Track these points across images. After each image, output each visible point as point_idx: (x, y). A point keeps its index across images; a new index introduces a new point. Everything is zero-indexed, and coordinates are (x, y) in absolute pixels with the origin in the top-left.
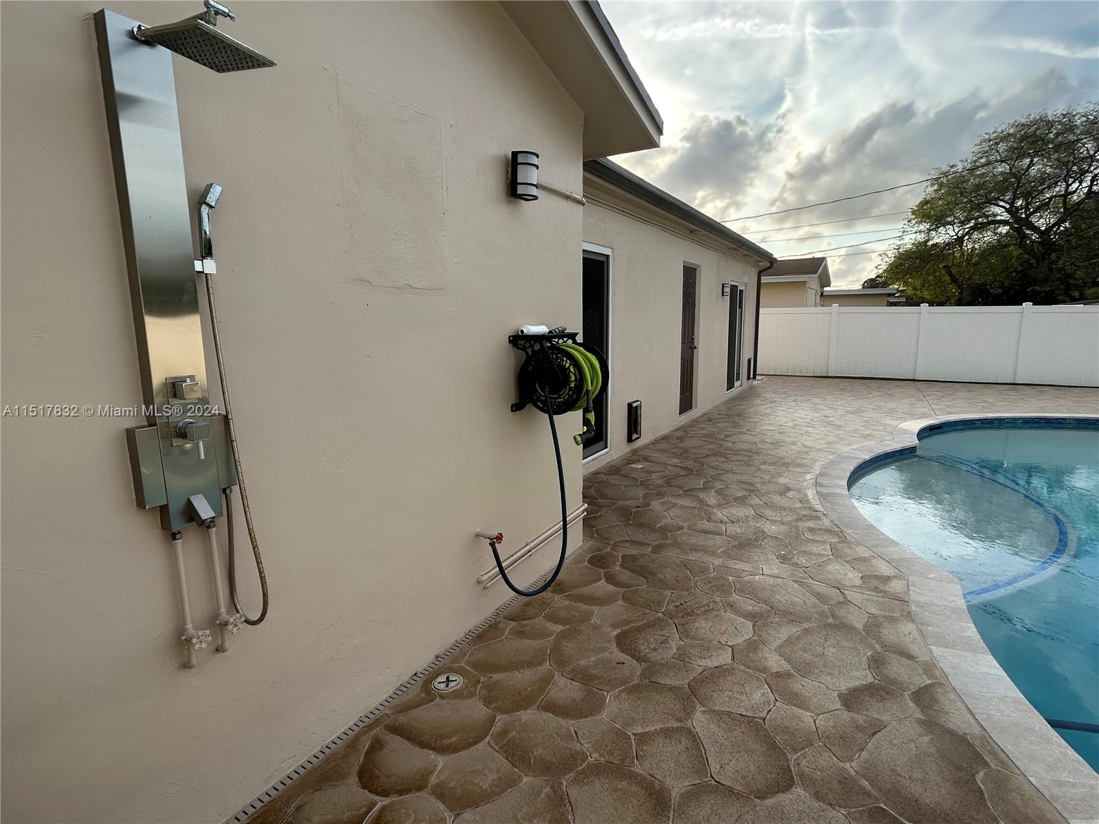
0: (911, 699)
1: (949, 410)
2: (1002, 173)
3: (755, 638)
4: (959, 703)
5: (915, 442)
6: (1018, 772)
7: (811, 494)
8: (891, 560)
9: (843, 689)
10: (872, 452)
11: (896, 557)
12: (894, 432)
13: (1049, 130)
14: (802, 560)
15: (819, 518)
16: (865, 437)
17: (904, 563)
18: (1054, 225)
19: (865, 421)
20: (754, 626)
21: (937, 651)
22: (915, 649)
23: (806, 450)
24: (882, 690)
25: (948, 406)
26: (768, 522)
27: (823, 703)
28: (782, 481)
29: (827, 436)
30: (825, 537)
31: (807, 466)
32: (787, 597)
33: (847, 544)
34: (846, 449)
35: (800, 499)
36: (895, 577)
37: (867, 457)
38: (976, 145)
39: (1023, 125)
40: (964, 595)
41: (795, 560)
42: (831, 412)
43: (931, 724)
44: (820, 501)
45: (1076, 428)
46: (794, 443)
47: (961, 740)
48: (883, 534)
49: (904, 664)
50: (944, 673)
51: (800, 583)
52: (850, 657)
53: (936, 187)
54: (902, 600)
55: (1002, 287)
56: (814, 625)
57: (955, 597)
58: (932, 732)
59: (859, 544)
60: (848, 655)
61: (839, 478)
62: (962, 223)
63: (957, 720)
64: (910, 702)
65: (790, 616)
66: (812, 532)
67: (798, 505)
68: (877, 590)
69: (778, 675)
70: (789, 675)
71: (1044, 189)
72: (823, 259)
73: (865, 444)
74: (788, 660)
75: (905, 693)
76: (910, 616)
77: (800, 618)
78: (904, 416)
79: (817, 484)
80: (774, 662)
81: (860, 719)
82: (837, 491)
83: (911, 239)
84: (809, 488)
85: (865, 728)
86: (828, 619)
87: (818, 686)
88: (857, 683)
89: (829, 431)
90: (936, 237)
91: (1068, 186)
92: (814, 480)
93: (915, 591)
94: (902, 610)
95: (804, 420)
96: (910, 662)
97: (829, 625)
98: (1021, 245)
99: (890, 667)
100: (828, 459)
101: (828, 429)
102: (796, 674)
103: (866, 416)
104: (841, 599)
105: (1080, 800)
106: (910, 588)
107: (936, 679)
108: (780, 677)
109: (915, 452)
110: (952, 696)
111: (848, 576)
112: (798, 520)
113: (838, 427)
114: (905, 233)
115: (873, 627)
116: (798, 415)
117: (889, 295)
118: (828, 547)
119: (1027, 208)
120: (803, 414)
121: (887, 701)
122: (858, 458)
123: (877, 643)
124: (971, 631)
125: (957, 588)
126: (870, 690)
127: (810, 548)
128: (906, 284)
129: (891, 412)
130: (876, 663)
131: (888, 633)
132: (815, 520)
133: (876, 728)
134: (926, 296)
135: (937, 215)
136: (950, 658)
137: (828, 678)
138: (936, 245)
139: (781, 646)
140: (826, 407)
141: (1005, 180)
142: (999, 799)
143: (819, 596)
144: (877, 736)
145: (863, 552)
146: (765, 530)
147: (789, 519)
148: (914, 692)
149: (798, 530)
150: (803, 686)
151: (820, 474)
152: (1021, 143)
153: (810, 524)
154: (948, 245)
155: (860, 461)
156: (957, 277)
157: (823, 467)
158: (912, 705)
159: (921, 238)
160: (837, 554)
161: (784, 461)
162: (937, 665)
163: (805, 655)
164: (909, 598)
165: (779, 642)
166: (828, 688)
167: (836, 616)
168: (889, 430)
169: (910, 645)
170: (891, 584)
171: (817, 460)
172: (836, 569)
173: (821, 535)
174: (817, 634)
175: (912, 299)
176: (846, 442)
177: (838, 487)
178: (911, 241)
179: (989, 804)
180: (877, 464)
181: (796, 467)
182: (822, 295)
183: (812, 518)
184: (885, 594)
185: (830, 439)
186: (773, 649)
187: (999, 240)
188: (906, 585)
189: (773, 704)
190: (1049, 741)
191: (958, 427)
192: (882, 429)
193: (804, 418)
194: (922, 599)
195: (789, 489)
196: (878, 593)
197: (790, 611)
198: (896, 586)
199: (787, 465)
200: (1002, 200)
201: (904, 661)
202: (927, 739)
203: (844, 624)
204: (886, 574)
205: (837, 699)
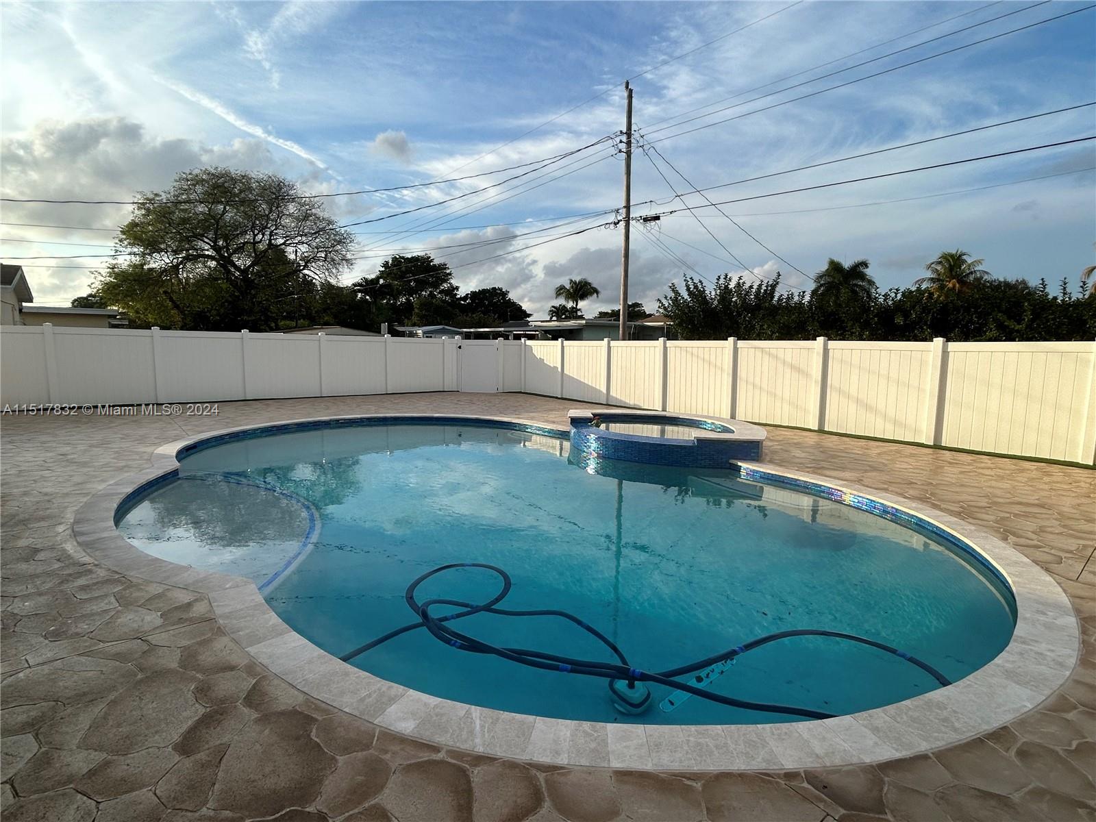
0: (244, 706)
1: (200, 429)
2: (202, 213)
3: (43, 749)
4: (283, 684)
5: (175, 464)
6: (337, 711)
7: (70, 547)
8: (186, 585)
9: (177, 738)
10: (132, 483)
11: (191, 581)
12: (151, 459)
13: (234, 185)
14: (84, 627)
15: (90, 571)
16: (121, 469)
17: (200, 584)
18: (250, 266)
19: (117, 452)
20: (36, 737)
21: (252, 650)
22: (235, 659)
23: (47, 498)
24: (216, 715)
25: (196, 426)
26: (16, 600)
27: (158, 768)
28: (22, 543)
29: (71, 476)
30: (105, 590)
31: (55, 517)
32: (76, 677)
33: (134, 588)
34: (101, 487)
35: (58, 558)
36: (196, 600)
37: (129, 489)
38: (176, 181)
39: (213, 174)
40: (259, 589)
41: (73, 630)
42: (68, 448)
43: (266, 718)
44: (85, 552)
45: (296, 431)
46: (25, 494)
47: (293, 714)
48: (171, 563)
49: (228, 677)
50: (263, 665)
51: (87, 654)
52: (174, 701)
53: (143, 212)
54: (209, 620)
55: (218, 315)
56: (121, 691)
57: (253, 595)
58: (269, 723)
59: (148, 582)
60: (172, 701)
61: (103, 520)
62: (175, 252)
63: (285, 699)
64: (244, 709)
65: (86, 697)
66: (85, 590)
67: (57, 565)
68: (182, 621)
69: (92, 773)
70: (107, 764)
71: (238, 234)
72: (18, 268)
73: (121, 477)
74: (100, 748)
75: (238, 704)
76: (220, 632)
77: (99, 693)
78: (157, 441)
79: (75, 534)
80: (79, 761)
81: (202, 756)
82: (105, 535)
83: (125, 260)
84: (65, 542)
85: (211, 761)
86: (136, 676)
87: (147, 752)
88: (190, 723)
89: (73, 471)
90: (152, 262)
91: (255, 236)
92: (70, 531)
93: (218, 606)
94: (212, 629)
95: (33, 464)
96: (233, 673)
97: (141, 681)
98: (228, 279)
99: (216, 689)
100: (82, 502)
101: (69, 468)
102: (115, 758)
103: (115, 446)
104: (146, 648)
105: (376, 703)
106: (213, 605)
107: (259, 675)
108: (94, 775)
109: (178, 475)
110: (276, 682)
111: (145, 621)
112: (62, 582)
113: (84, 464)
114: (119, 253)
115: (189, 659)
116: (21, 459)
117: (110, 316)
118: (113, 600)
119: (227, 247)
120: (29, 456)
121: (223, 722)
122: (120, 494)
123: (197, 672)
124: (274, 619)
125: (253, 587)
126: (206, 721)
127: (89, 609)
128: (127, 306)
129: (142, 440)
130: (203, 692)
131: (206, 658)
132: (86, 575)
133: (220, 754)
134: (150, 320)
135: (148, 240)
136: (264, 650)
137: (157, 737)
138: (151, 270)
139: (85, 739)
140: (59, 444)
141: (206, 220)
142: (331, 740)
143: (118, 657)
144: (224, 760)
145: (155, 589)
146: (15, 612)
147: (48, 586)
148: (245, 698)
149: (67, 594)
150: (128, 765)
151: (77, 522)
152: (214, 190)
153: (82, 581)
154: (164, 271)
155: (123, 496)
156: (179, 303)
157: (77, 512)
158: (246, 710)
159: (136, 260)
160: (125, 602)
161: (17, 518)
162: (257, 663)
163: (121, 730)
164: (215, 615)
165: (80, 735)
166: (159, 748)
167: (145, 668)
168: (146, 458)
169: (228, 658)
170: (194, 609)
171: (67, 507)
172: (130, 620)
173: (99, 590)
174: (128, 699)
175: (135, 322)
176: (99, 479)
177: (106, 529)
178: (126, 262)
179: (326, 750)
180: (141, 496)
181: (39, 521)
182: (20, 311)
183: (79, 575)
184: (192, 621)
185: (77, 479)
186: (75, 748)
187: (210, 275)
188: (208, 604)
189: (95, 811)
190: (347, 674)
191: (210, 445)
192: (138, 458)
193: (31, 462)
194: (227, 610)
195: (36, 551)
196: (183, 623)
197: (84, 692)
198: (199, 609)
199: (24, 522)
200: (206, 237)
201: (228, 674)
202: (267, 732)
203: (156, 672)
204: (186, 601)
205: (173, 752)
